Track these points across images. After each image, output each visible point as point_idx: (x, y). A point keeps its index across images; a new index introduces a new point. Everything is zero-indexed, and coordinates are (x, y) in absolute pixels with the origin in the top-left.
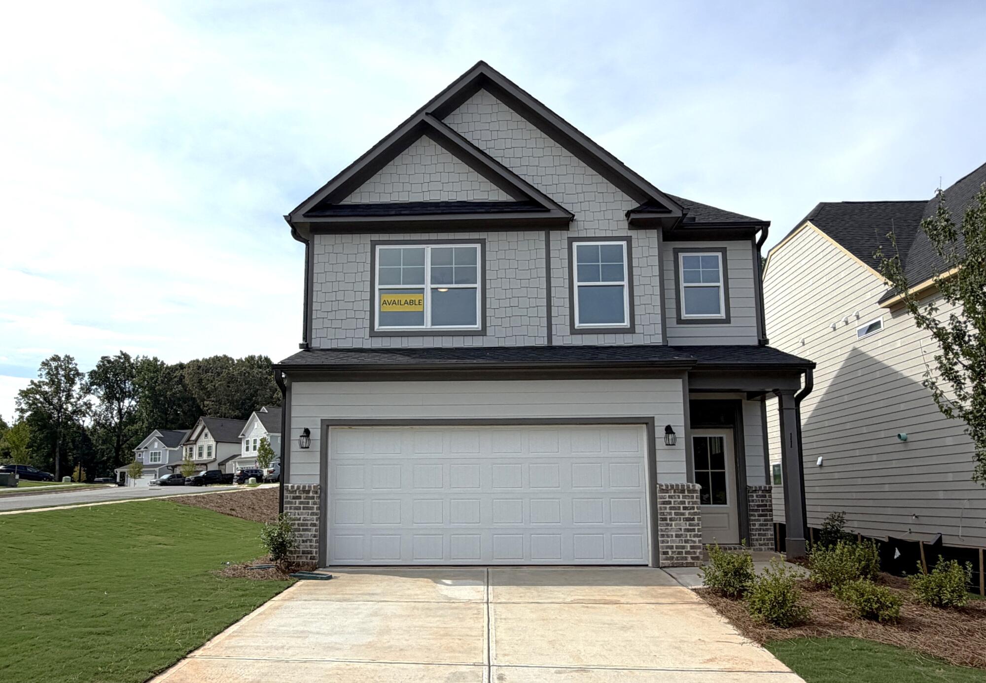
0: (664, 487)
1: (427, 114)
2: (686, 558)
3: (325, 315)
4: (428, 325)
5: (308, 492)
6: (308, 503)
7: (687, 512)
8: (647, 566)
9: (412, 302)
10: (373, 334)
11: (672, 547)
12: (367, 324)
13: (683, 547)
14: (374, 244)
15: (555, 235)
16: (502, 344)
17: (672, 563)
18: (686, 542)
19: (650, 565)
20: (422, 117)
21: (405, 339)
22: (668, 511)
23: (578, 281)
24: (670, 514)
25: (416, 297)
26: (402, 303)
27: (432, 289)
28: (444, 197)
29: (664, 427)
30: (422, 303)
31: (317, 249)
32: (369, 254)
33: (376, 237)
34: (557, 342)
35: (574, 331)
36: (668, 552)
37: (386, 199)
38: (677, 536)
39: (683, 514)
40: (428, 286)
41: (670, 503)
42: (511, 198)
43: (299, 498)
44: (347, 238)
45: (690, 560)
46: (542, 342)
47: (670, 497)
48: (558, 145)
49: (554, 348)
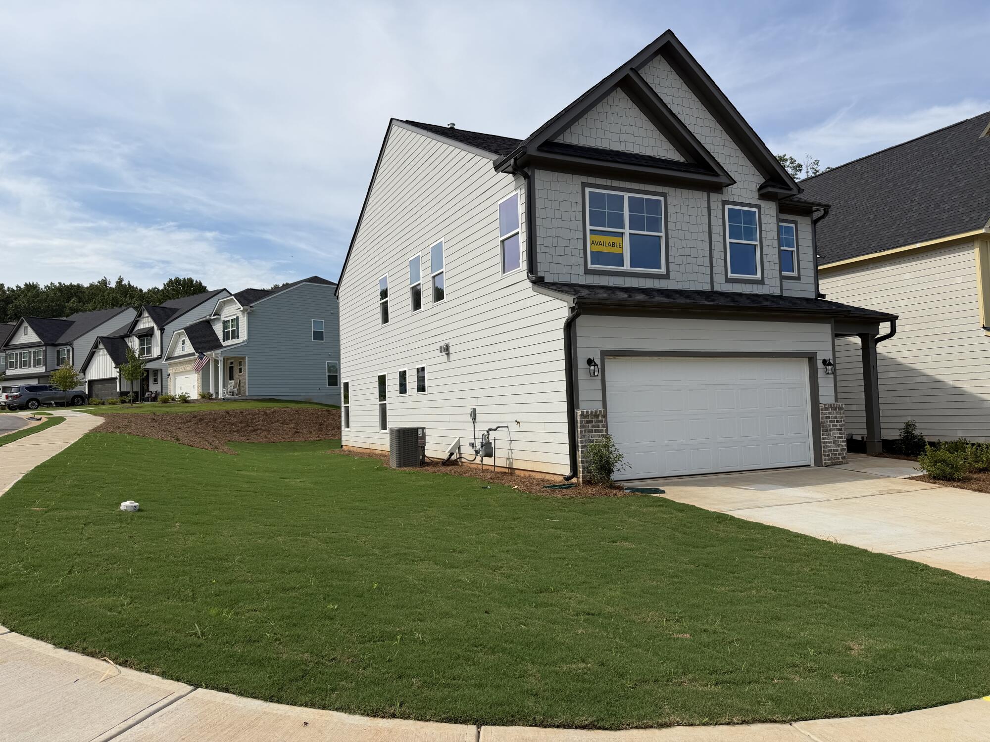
0: (827, 406)
1: (632, 69)
2: (838, 458)
3: (547, 250)
4: (627, 266)
5: (597, 416)
6: (598, 426)
7: (838, 424)
8: (809, 466)
9: (613, 245)
10: (588, 272)
11: (831, 451)
12: (582, 261)
13: (837, 450)
14: (584, 185)
15: (713, 196)
16: (680, 288)
17: (832, 463)
18: (838, 446)
19: (813, 464)
20: (627, 71)
21: (611, 278)
22: (828, 424)
23: (730, 238)
24: (830, 425)
25: (616, 240)
26: (607, 245)
27: (630, 234)
28: (637, 150)
29: (822, 361)
30: (621, 246)
31: (538, 184)
32: (580, 195)
33: (585, 179)
34: (717, 288)
35: (728, 280)
36: (829, 454)
37: (591, 143)
38: (834, 442)
39: (836, 426)
40: (627, 231)
41: (829, 418)
42: (684, 159)
43: (591, 422)
44: (562, 177)
45: (841, 460)
46: (707, 287)
47: (829, 413)
48: (713, 119)
49: (717, 293)
